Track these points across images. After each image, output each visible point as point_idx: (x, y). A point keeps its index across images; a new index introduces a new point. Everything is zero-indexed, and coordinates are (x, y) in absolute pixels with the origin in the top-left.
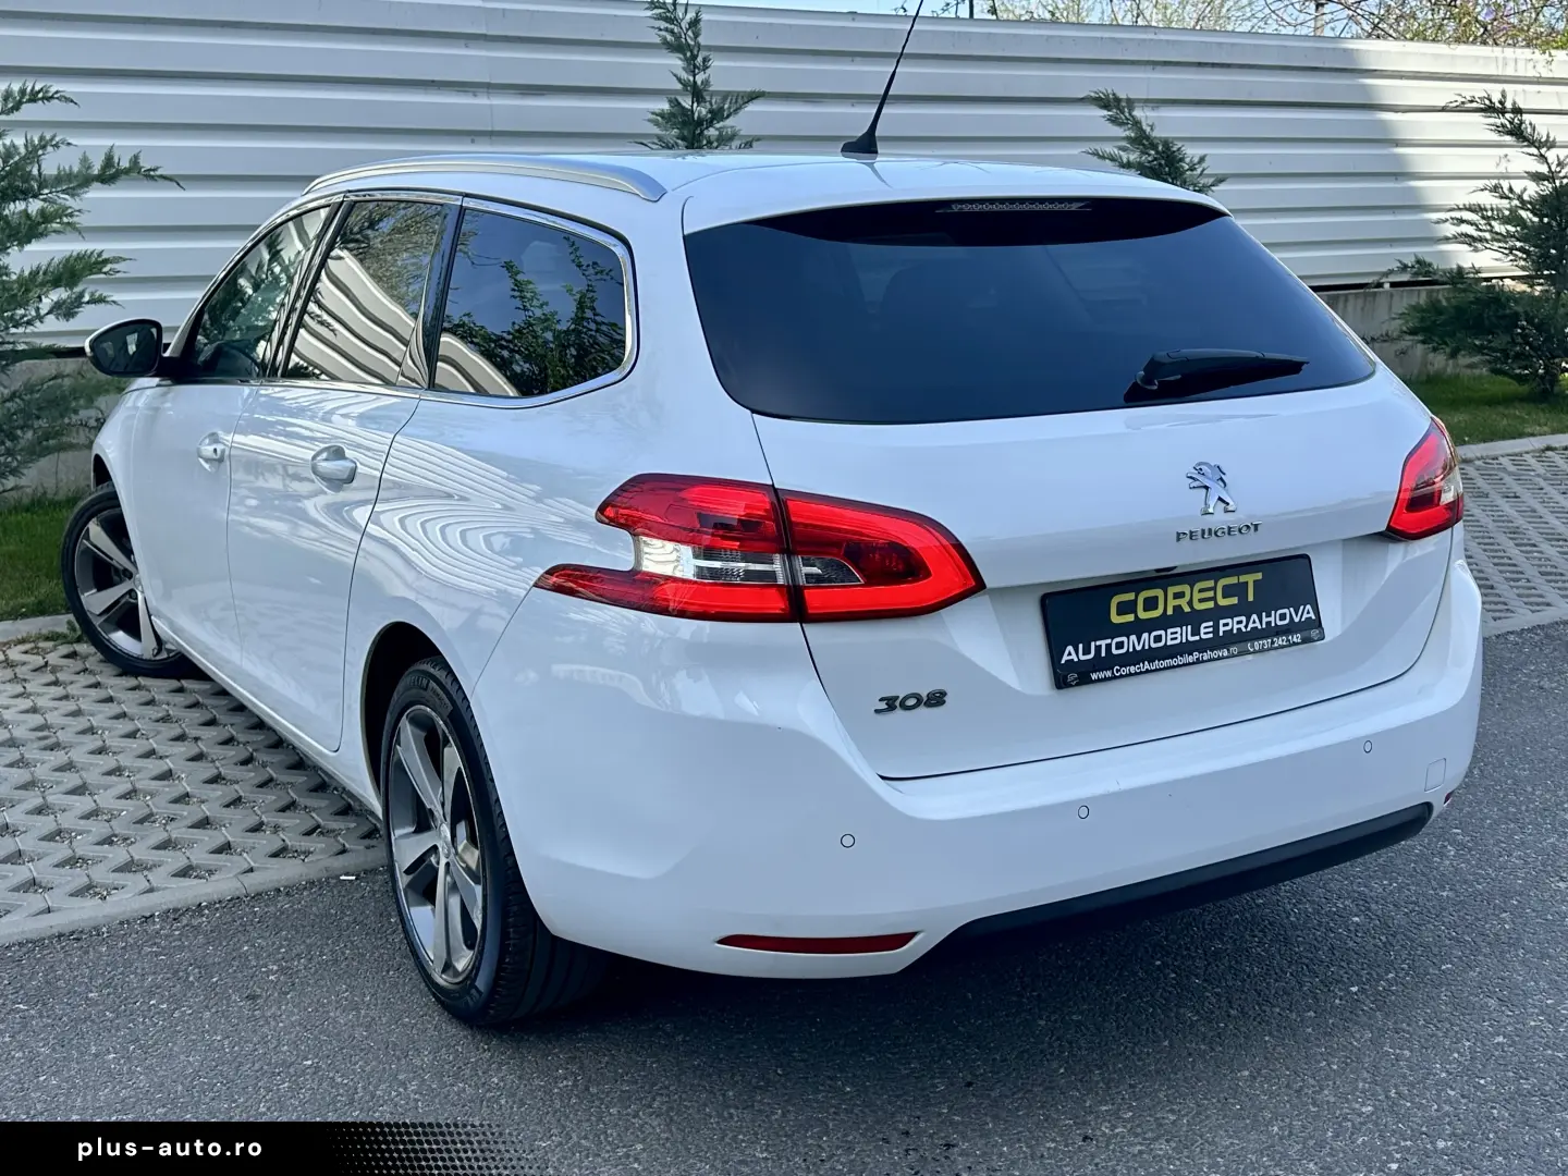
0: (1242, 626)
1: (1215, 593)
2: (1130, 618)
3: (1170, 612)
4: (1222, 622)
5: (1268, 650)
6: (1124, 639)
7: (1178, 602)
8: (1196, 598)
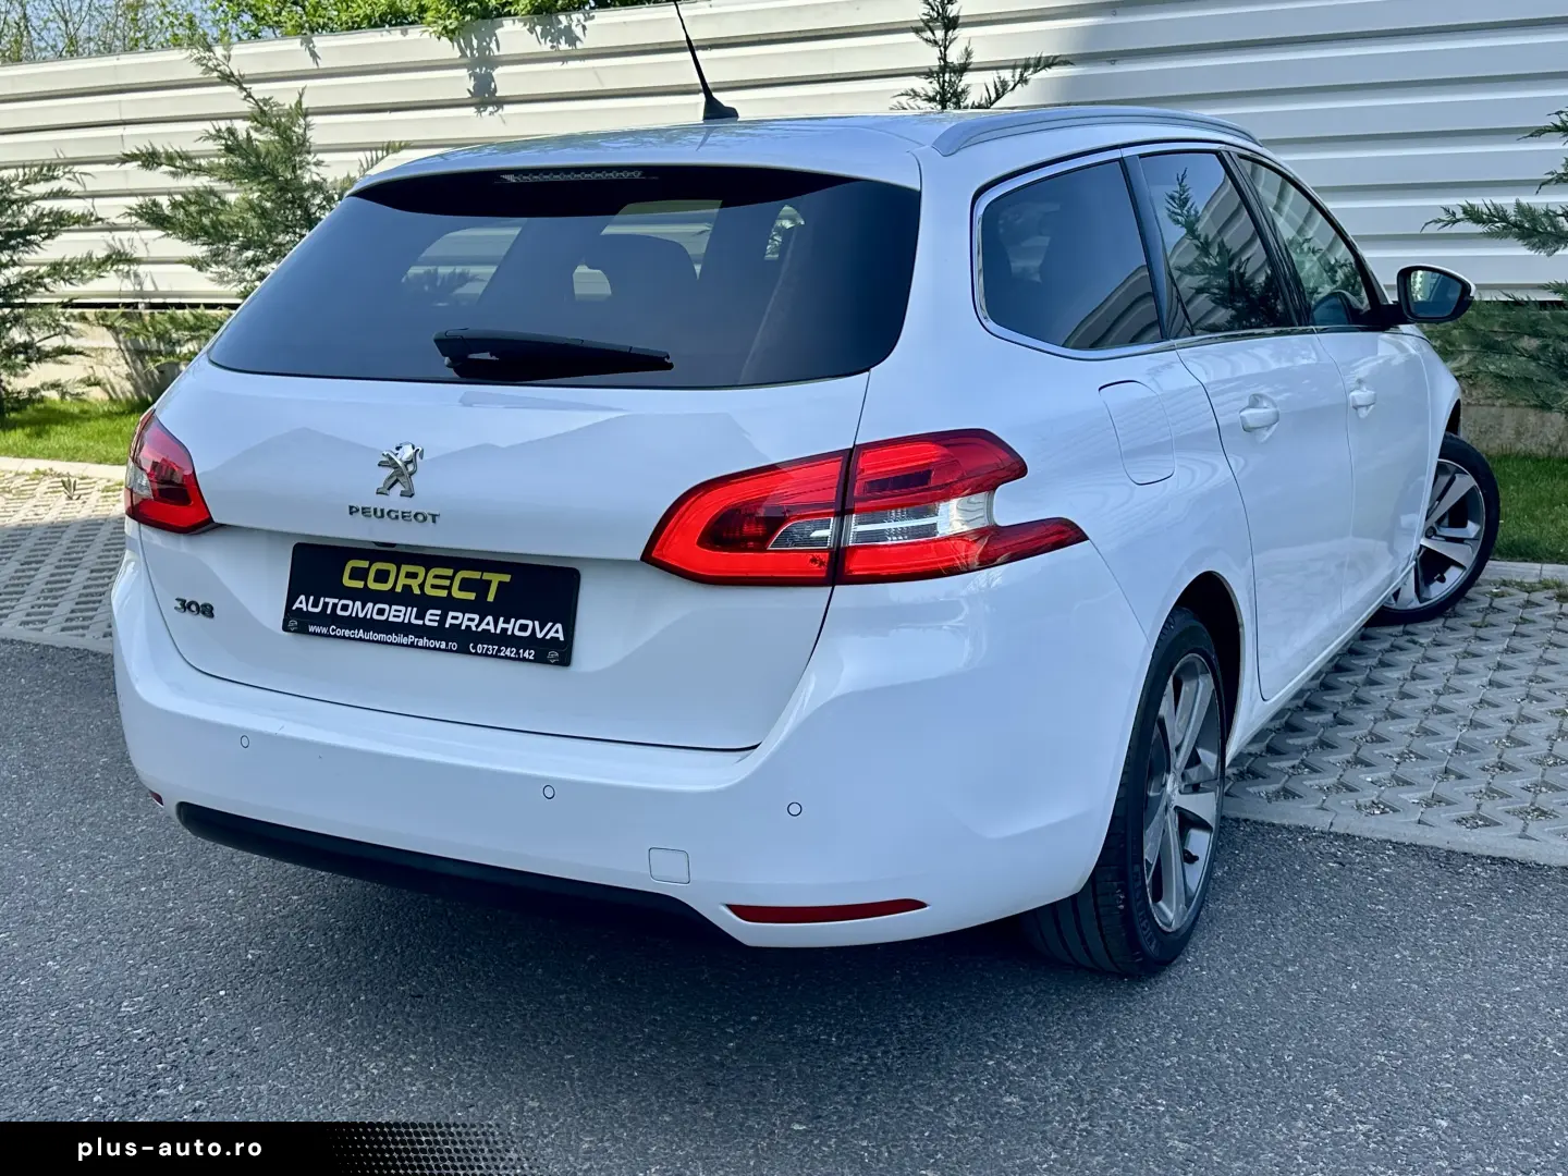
0: (473, 625)
1: (451, 584)
2: (359, 584)
3: (399, 589)
4: (451, 614)
5: (492, 656)
6: (350, 603)
7: (409, 581)
8: (430, 582)
